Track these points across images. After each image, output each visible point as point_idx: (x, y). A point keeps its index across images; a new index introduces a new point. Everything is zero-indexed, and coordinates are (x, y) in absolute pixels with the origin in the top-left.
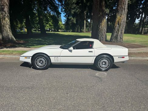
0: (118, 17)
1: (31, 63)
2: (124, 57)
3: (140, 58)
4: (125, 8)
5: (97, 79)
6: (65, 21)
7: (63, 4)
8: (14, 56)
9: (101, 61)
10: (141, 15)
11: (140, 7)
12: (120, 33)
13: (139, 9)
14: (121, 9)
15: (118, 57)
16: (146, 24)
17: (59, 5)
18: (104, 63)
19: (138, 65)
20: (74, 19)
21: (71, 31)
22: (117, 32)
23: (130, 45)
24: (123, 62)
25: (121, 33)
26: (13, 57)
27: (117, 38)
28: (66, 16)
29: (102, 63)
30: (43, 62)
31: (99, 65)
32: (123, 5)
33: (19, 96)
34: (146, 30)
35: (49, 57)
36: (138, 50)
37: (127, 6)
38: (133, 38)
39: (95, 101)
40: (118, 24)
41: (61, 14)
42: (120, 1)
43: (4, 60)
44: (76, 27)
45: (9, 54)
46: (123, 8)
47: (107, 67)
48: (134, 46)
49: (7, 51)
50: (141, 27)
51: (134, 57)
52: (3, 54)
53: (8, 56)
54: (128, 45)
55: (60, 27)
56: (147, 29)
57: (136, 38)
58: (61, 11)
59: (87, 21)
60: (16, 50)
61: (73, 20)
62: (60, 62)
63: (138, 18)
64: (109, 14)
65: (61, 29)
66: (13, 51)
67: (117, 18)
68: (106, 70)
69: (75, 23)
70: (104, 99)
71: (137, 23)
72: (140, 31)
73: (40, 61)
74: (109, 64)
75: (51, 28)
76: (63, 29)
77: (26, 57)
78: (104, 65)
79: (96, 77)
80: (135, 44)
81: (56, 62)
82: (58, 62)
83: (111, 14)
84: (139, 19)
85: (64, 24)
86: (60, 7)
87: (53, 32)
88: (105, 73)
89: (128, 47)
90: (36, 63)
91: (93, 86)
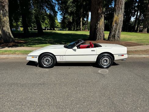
0: (116, 16)
1: (38, 62)
2: (123, 55)
3: (137, 56)
4: (122, 8)
5: (100, 75)
6: (61, 19)
7: (59, 3)
8: (18, 56)
9: (102, 59)
10: (136, 13)
11: (135, 5)
12: (117, 32)
13: (135, 7)
14: (118, 8)
15: (118, 56)
16: (141, 21)
17: (55, 3)
18: (105, 61)
19: (135, 62)
20: (70, 17)
21: (67, 30)
22: (114, 31)
23: (127, 43)
24: (122, 60)
25: (119, 32)
26: (16, 56)
27: (115, 37)
28: (62, 15)
29: (104, 61)
30: (49, 61)
31: (101, 62)
32: (120, 5)
33: (35, 91)
34: (142, 28)
35: (55, 56)
36: (135, 48)
37: (123, 5)
38: (129, 36)
39: (102, 94)
40: (116, 23)
41: (57, 12)
42: (117, 1)
43: (8, 59)
44: (73, 26)
45: (12, 54)
46: (120, 8)
47: (108, 65)
48: (131, 44)
49: (9, 51)
50: (137, 25)
51: (132, 54)
52: (6, 54)
53: (12, 56)
54: (126, 44)
55: (56, 25)
56: (142, 26)
57: (131, 36)
58: (58, 10)
59: (83, 20)
60: (18, 50)
61: (70, 19)
62: (65, 61)
63: (133, 16)
64: (105, 12)
65: (57, 28)
66: (15, 51)
67: (114, 18)
68: (107, 68)
69: (72, 21)
70: (109, 91)
71: (132, 21)
72: (136, 29)
73: (47, 60)
74: (110, 61)
75: (47, 27)
76: (59, 28)
77: (33, 56)
78: (106, 62)
79: (98, 73)
80: (132, 43)
81: (61, 61)
82: (63, 61)
83: (107, 12)
84: (135, 17)
85: (60, 23)
86: (57, 5)
87: (49, 31)
88: (107, 70)
89: (125, 45)
90: (43, 61)
91: (98, 81)
